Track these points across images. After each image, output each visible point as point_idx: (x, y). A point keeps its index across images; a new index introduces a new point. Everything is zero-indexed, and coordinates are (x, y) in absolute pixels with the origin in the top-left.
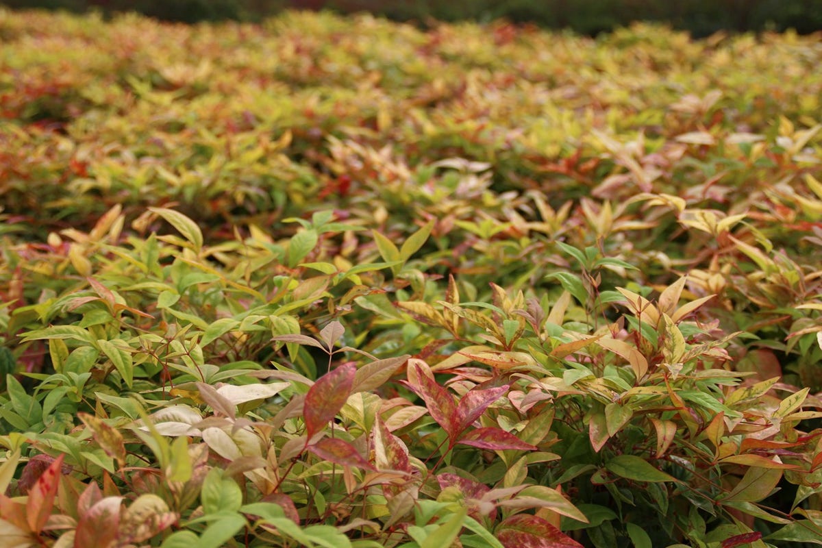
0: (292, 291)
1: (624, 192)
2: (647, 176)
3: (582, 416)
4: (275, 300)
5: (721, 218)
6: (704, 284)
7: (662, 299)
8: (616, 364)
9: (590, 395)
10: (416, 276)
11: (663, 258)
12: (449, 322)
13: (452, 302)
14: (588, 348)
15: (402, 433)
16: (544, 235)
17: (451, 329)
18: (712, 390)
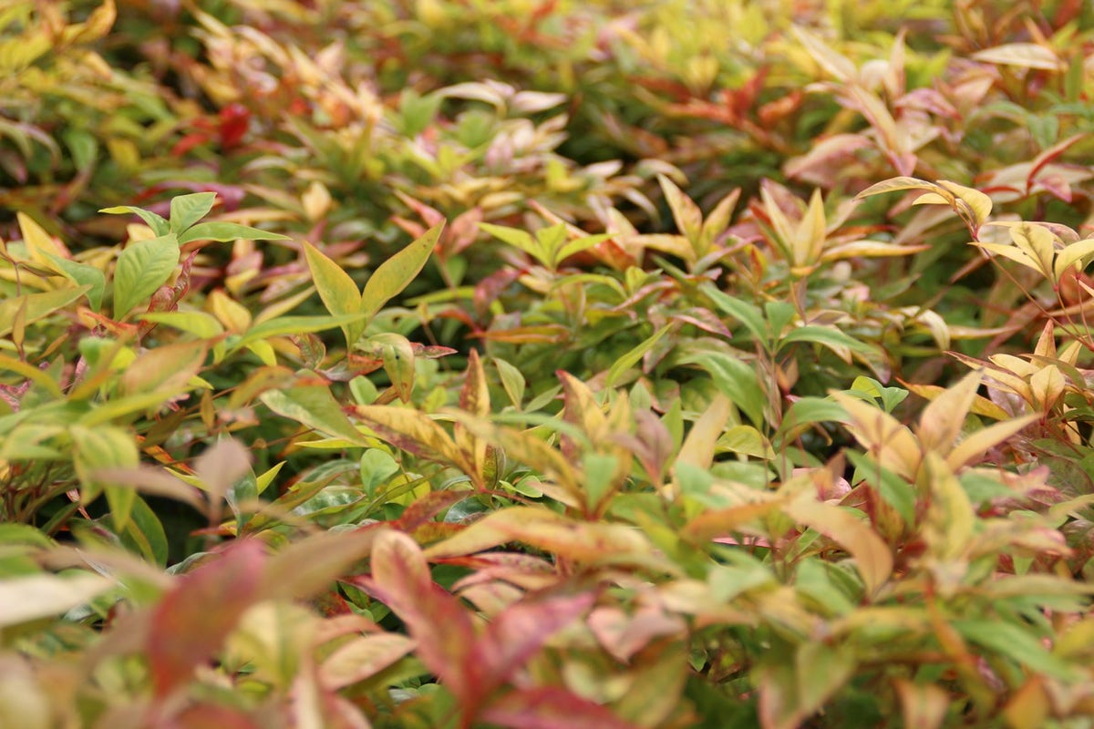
0: (121, 372)
1: (856, 170)
2: (909, 138)
3: (745, 668)
4: (82, 391)
5: (1067, 241)
6: (1021, 385)
7: (929, 418)
8: (822, 555)
9: (765, 623)
10: (395, 349)
11: (935, 323)
12: (465, 453)
13: (475, 410)
14: (765, 521)
15: (358, 692)
16: (680, 263)
17: (467, 467)
18: (1028, 620)
